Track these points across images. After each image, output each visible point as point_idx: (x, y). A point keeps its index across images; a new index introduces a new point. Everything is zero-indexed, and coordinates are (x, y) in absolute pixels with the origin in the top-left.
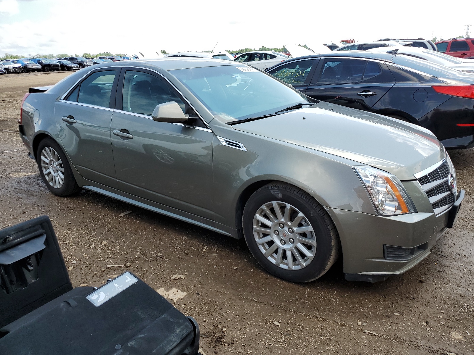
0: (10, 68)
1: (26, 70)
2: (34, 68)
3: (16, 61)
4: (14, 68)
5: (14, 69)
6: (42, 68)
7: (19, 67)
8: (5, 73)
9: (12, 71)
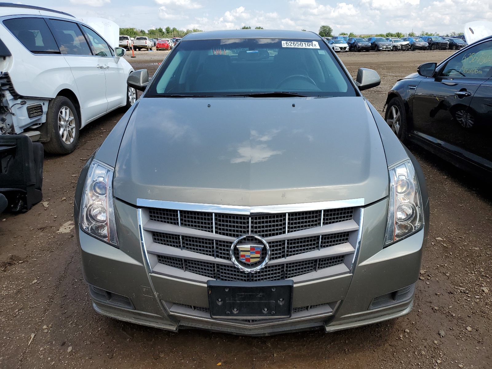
0: (398, 46)
1: (413, 47)
2: (420, 46)
3: (407, 39)
4: (402, 45)
5: (402, 47)
6: (428, 46)
7: (407, 45)
8: (392, 50)
9: (399, 48)
